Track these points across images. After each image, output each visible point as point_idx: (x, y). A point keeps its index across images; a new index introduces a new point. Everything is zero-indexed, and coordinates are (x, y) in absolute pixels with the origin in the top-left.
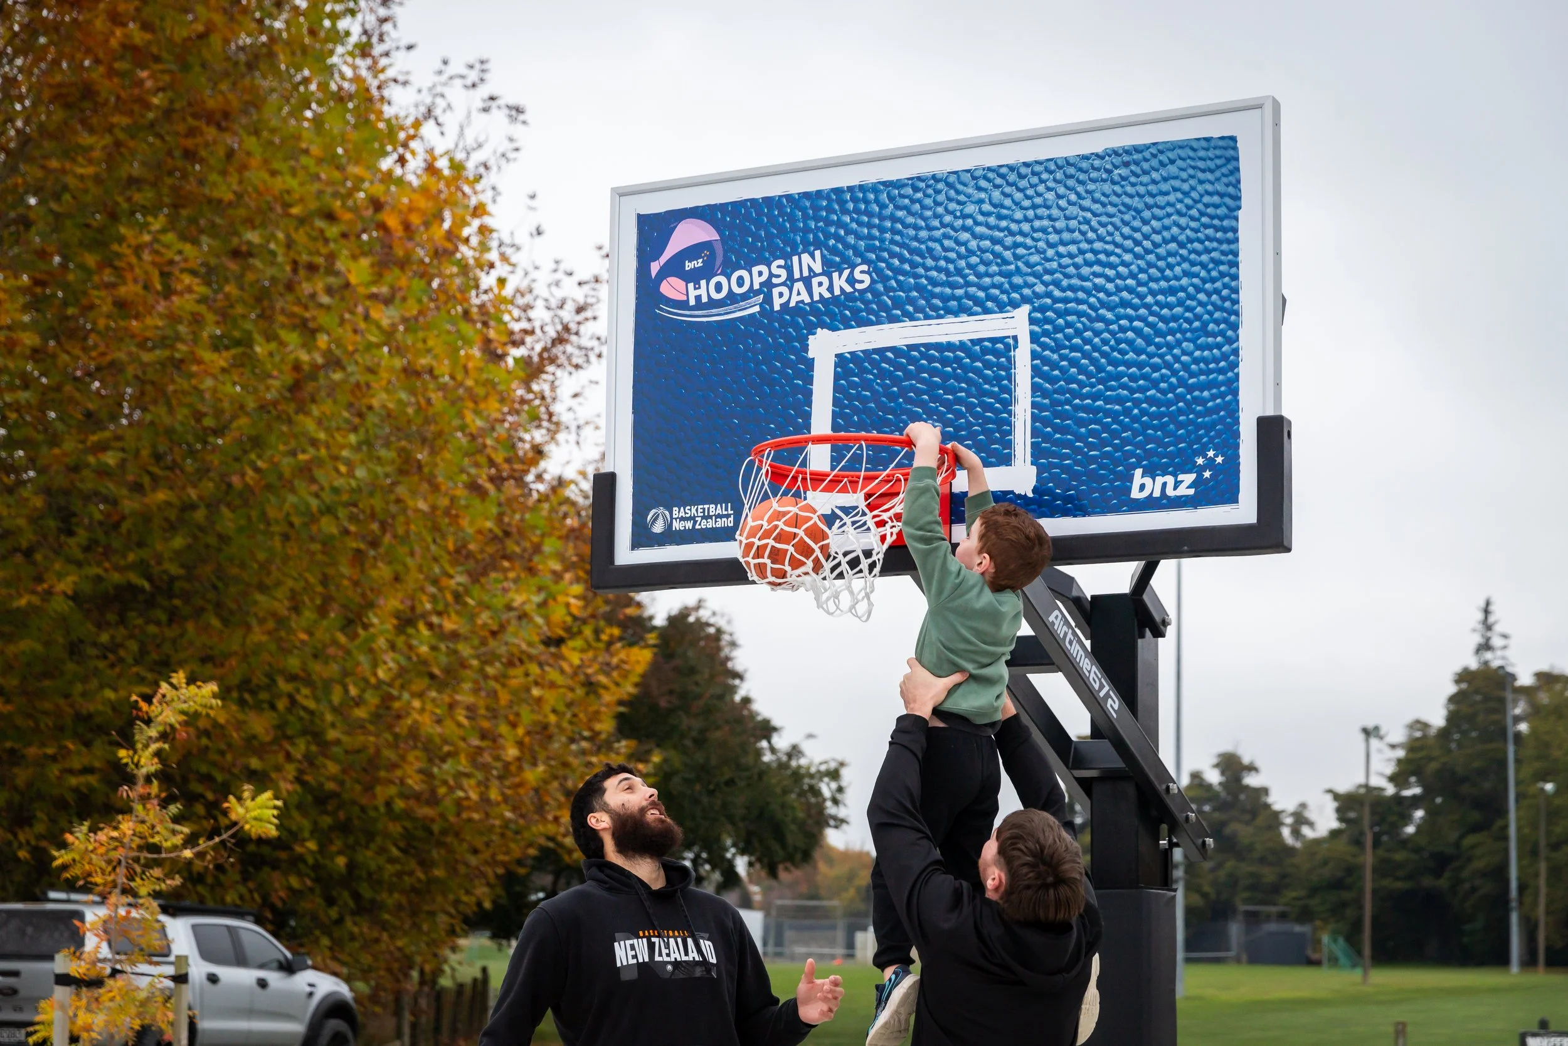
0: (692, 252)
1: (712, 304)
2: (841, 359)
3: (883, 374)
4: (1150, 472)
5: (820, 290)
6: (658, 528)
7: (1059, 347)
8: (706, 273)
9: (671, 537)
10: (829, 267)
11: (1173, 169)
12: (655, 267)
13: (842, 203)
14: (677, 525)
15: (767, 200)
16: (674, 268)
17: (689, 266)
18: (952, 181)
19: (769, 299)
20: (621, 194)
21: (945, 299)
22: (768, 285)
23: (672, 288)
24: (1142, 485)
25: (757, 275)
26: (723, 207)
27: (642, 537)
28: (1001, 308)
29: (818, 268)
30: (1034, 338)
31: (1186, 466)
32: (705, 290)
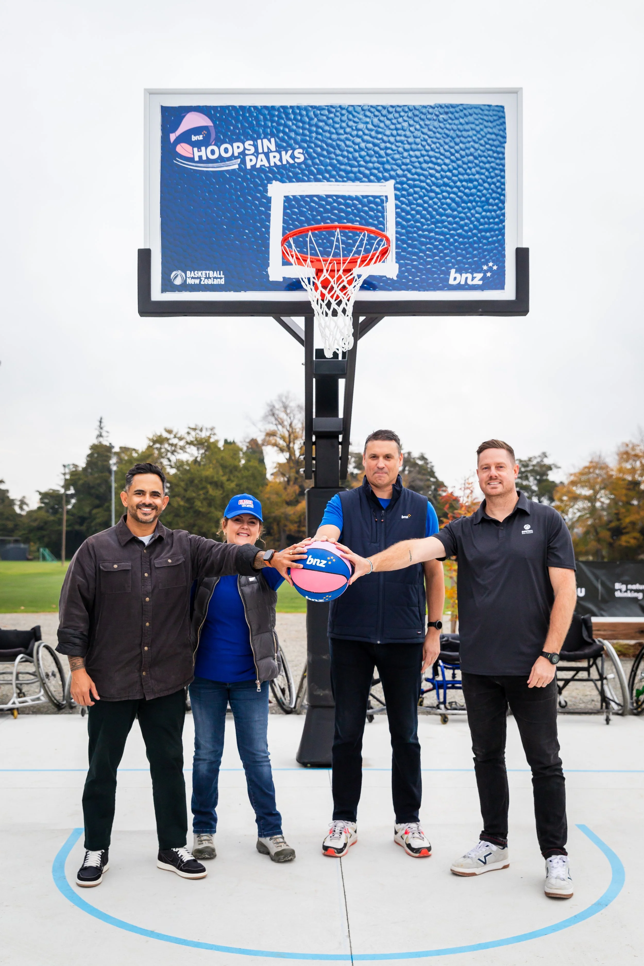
0: (197, 131)
1: (209, 161)
2: (287, 199)
3: (311, 209)
4: (460, 271)
5: (275, 159)
6: (178, 282)
7: (410, 204)
8: (205, 143)
9: (185, 287)
10: (279, 149)
11: (471, 119)
12: (173, 137)
13: (287, 114)
14: (189, 281)
15: (242, 108)
16: (185, 138)
17: (194, 138)
18: (351, 110)
19: (243, 162)
20: (151, 93)
21: (347, 172)
22: (243, 154)
23: (183, 149)
24: (455, 277)
25: (237, 148)
26: (215, 108)
27: (168, 285)
28: (379, 180)
29: (273, 147)
30: (397, 198)
31: (478, 269)
32: (204, 153)
